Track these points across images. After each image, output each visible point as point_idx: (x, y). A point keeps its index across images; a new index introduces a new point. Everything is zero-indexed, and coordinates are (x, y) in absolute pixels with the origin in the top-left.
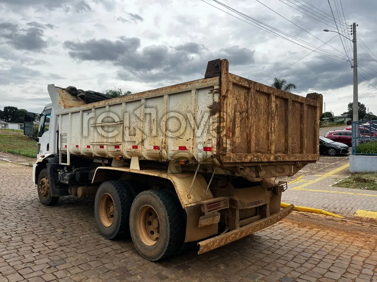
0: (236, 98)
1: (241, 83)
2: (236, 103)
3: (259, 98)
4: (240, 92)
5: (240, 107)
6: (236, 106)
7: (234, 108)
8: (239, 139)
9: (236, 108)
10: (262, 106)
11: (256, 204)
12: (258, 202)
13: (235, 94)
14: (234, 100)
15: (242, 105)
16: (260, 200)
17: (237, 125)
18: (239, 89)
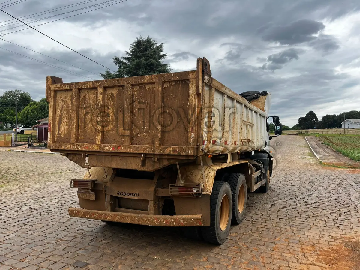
0: (63, 100)
1: (61, 89)
2: (63, 103)
3: (87, 94)
4: (66, 95)
5: (67, 106)
6: (63, 106)
7: (61, 108)
8: (65, 131)
9: (63, 108)
10: (91, 100)
11: (130, 196)
12: (133, 195)
13: (61, 98)
14: (61, 102)
15: (68, 104)
16: (136, 193)
17: (63, 121)
18: (65, 93)
